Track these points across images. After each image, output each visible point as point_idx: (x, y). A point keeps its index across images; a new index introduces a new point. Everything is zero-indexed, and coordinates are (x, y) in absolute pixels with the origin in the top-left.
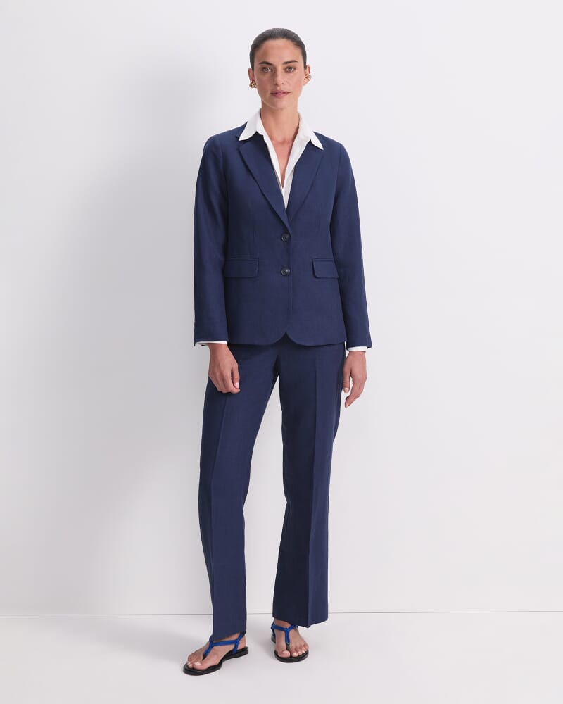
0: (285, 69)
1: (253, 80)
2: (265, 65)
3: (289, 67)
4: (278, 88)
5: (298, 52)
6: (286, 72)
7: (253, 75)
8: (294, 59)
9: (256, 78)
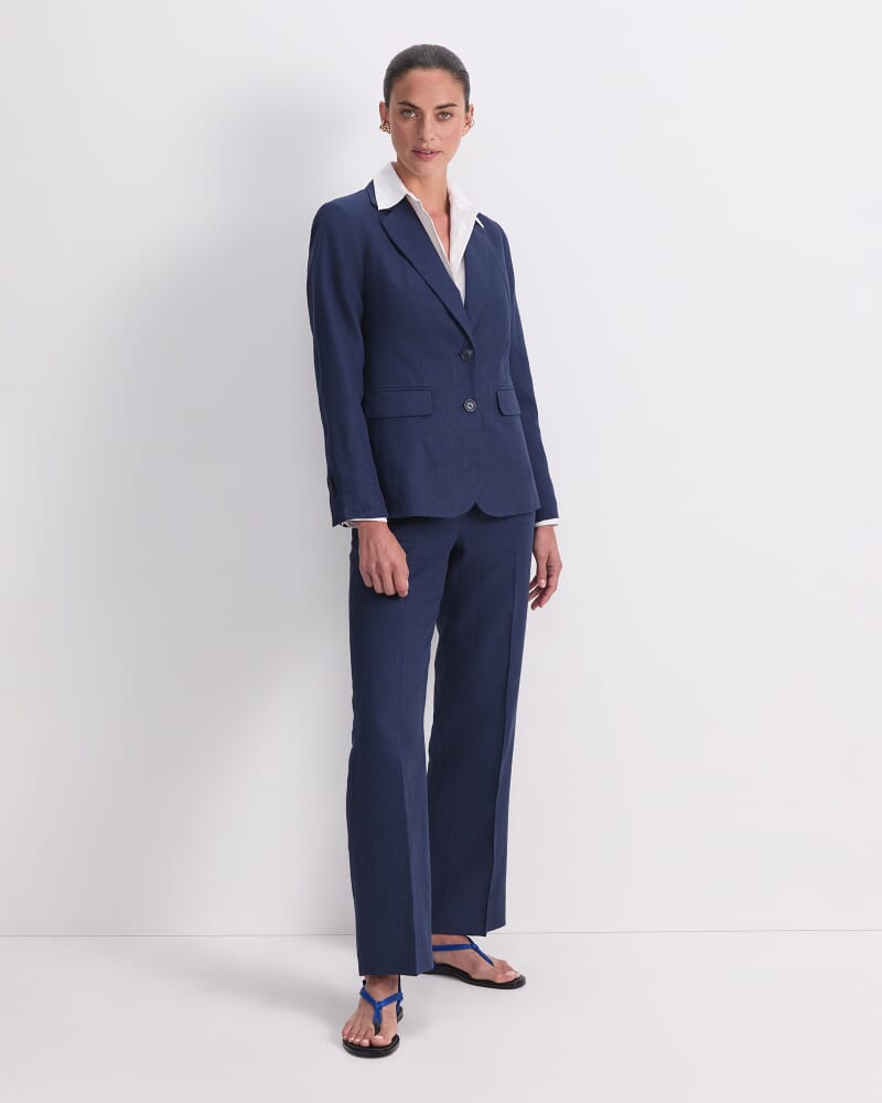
0: (437, 116)
1: (385, 121)
2: (407, 107)
3: (443, 113)
4: (424, 145)
5: (458, 88)
6: (439, 120)
7: (387, 113)
8: (451, 102)
9: (390, 119)
